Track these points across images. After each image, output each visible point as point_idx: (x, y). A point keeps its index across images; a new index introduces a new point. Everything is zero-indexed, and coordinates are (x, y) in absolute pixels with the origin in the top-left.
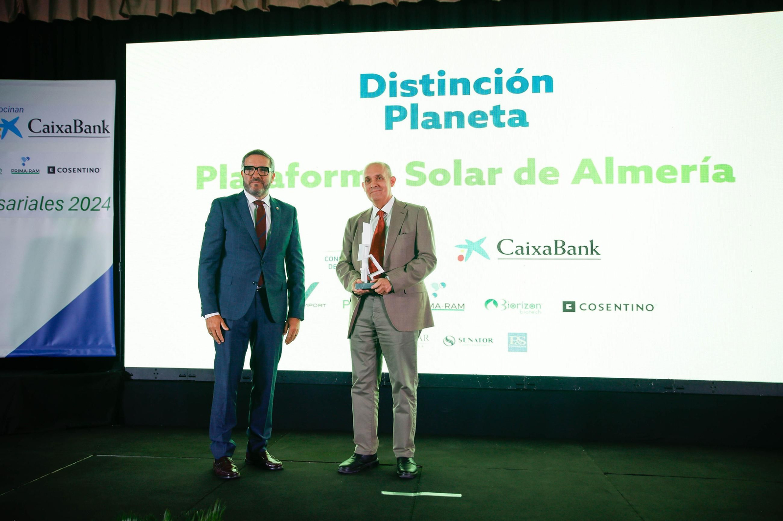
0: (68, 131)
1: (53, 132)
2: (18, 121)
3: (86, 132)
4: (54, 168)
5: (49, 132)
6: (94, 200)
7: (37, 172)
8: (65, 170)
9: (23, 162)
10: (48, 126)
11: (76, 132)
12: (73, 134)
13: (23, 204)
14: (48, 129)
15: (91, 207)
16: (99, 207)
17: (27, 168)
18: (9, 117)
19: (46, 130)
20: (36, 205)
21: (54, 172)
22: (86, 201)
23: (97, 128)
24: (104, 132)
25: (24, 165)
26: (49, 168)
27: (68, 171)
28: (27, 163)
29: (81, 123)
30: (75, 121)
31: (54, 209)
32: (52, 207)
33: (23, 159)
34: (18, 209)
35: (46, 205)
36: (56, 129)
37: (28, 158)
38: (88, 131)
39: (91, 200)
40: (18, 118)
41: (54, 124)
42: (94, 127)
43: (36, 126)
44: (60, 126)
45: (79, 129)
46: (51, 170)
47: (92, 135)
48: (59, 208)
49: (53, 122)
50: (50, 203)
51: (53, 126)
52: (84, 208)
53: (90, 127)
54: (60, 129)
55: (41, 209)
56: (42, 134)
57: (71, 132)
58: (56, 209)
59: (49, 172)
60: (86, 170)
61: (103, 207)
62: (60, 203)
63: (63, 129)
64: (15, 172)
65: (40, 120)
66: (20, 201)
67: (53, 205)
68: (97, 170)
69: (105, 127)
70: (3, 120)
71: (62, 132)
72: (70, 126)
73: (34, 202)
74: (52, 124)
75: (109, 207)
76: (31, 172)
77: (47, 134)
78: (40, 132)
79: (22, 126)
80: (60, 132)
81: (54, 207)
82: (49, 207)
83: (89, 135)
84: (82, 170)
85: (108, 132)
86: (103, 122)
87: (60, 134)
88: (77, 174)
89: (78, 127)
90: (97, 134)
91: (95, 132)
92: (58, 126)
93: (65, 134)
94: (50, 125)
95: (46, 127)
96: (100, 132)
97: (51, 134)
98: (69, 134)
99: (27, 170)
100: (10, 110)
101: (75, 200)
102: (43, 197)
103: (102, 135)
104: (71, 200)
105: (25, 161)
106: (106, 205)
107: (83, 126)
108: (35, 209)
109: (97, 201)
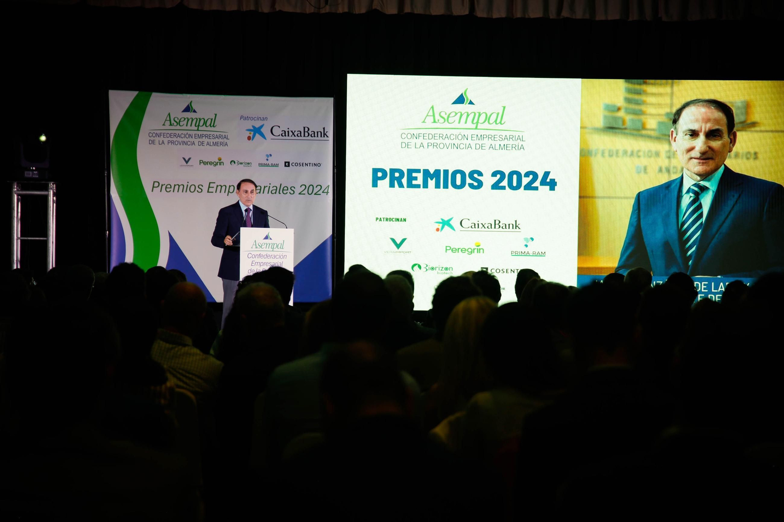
0: (299, 135)
1: (288, 136)
2: (263, 127)
3: (311, 136)
4: (289, 163)
5: (285, 136)
6: (316, 187)
7: (277, 165)
8: (297, 164)
9: (267, 158)
10: (285, 132)
11: (304, 136)
12: (303, 138)
13: (267, 189)
14: (285, 134)
15: (314, 192)
16: (320, 192)
17: (270, 162)
18: (257, 124)
19: (283, 135)
20: (276, 190)
21: (289, 166)
22: (311, 187)
23: (319, 133)
24: (324, 137)
25: (267, 160)
26: (285, 163)
27: (299, 165)
28: (270, 158)
29: (309, 129)
30: (304, 128)
31: (288, 193)
32: (287, 191)
33: (267, 156)
34: (263, 193)
35: (283, 190)
36: (291, 134)
37: (271, 155)
38: (313, 135)
39: (315, 187)
40: (264, 124)
41: (289, 130)
42: (318, 132)
43: (277, 131)
44: (293, 132)
45: (306, 134)
46: (287, 164)
47: (316, 138)
48: (292, 192)
49: (288, 129)
50: (286, 188)
51: (288, 132)
52: (310, 193)
53: (314, 132)
54: (293, 134)
55: (280, 193)
56: (281, 137)
57: (301, 136)
58: (290, 193)
59: (285, 166)
60: (311, 164)
61: (323, 192)
62: (293, 188)
63: (296, 134)
64: (261, 165)
65: (279, 127)
66: (265, 187)
67: (288, 190)
68: (319, 165)
69: (325, 132)
70: (253, 126)
71: (295, 136)
72: (301, 132)
73: (275, 188)
74: (288, 130)
75: (327, 193)
76: (273, 165)
77: (284, 138)
78: (279, 135)
79: (266, 131)
80: (293, 136)
81: (288, 192)
82: (285, 192)
83: (313, 138)
84: (309, 164)
85: (327, 137)
86: (324, 128)
87: (293, 137)
88: (305, 167)
89: (306, 133)
90: (319, 138)
91: (318, 136)
92: (292, 131)
93: (297, 138)
94: (287, 130)
95: (284, 132)
96: (321, 136)
97: (287, 138)
98: (300, 138)
99: (270, 164)
100: (259, 119)
101: (304, 187)
102: (281, 184)
103: (323, 138)
104: (301, 187)
105: (268, 157)
106: (326, 191)
107: (310, 132)
108: (276, 193)
109: (319, 187)
